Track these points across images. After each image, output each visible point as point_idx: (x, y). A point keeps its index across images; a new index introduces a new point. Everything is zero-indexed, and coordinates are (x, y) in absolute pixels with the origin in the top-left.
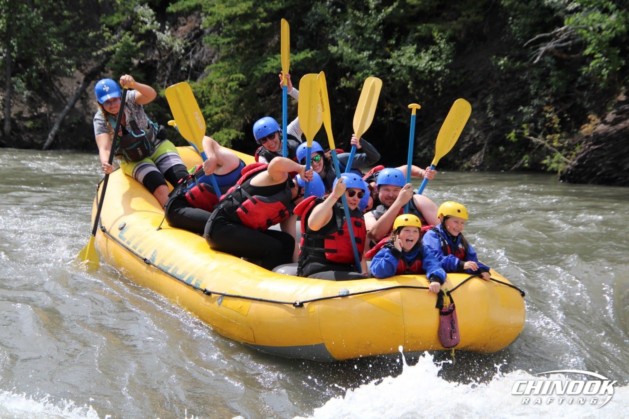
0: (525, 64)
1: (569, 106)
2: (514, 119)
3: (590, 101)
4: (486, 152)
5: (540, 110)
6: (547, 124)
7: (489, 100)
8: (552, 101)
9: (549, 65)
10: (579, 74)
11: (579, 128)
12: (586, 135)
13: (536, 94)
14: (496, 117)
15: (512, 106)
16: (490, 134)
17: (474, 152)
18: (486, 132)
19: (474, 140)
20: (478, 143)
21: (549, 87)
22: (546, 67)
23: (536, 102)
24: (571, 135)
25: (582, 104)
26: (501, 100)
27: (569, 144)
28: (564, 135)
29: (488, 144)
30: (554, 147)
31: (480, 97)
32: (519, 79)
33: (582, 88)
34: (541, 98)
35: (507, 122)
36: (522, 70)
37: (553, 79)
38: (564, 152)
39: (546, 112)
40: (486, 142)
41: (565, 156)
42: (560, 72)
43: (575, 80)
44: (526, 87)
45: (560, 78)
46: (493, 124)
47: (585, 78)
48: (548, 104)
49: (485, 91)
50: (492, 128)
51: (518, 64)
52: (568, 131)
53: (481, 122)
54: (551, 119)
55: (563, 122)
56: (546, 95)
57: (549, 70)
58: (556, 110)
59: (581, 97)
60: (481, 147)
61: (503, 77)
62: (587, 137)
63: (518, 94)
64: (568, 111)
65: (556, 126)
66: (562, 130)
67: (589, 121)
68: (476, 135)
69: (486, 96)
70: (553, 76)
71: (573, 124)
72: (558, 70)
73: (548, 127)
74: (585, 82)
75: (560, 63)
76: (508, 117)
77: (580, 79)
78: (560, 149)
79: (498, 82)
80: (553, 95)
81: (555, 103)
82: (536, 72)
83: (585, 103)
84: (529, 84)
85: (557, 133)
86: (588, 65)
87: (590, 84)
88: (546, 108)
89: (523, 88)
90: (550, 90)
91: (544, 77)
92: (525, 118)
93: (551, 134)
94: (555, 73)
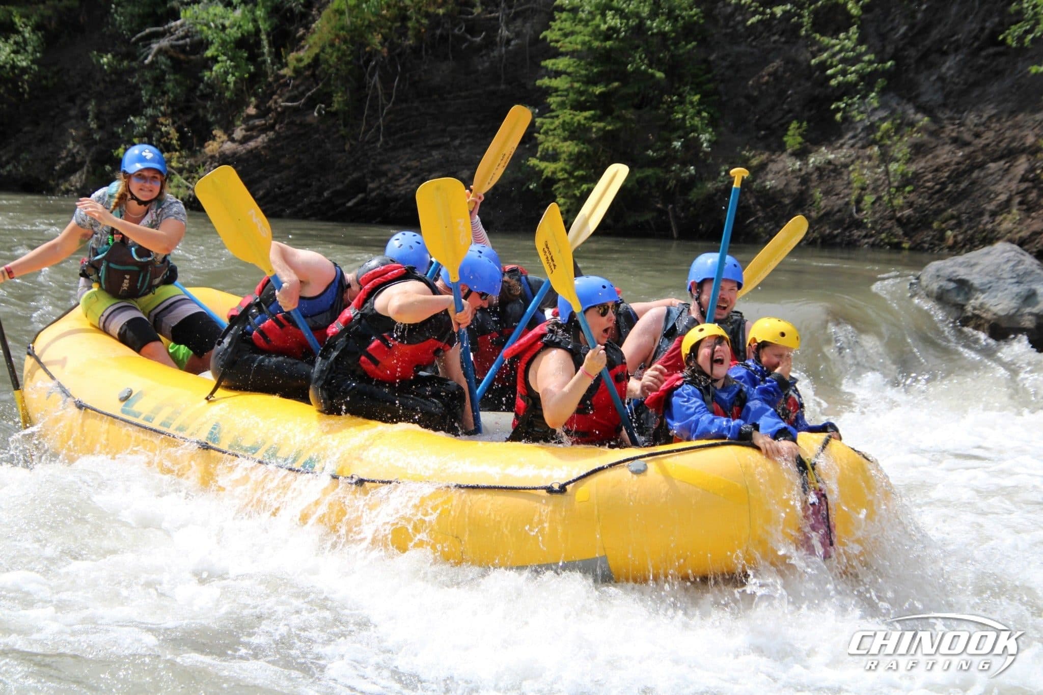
0: (134, 64)
1: (189, 118)
2: (123, 132)
3: (214, 113)
4: (88, 172)
5: (154, 120)
6: (163, 140)
7: (91, 107)
8: (169, 111)
9: (163, 67)
10: (201, 80)
11: (202, 146)
12: (210, 154)
13: (150, 102)
14: (100, 127)
15: (120, 115)
16: (94, 149)
17: (74, 172)
18: (88, 147)
19: (73, 156)
20: (78, 159)
21: (164, 93)
22: (160, 69)
23: (149, 111)
24: (193, 154)
25: (205, 116)
26: (106, 108)
27: (191, 165)
28: (184, 153)
29: (91, 162)
30: (172, 168)
31: (78, 102)
32: (127, 81)
33: (204, 97)
34: (155, 107)
35: (114, 135)
36: (131, 71)
37: (170, 85)
38: (185, 174)
39: (162, 124)
40: (88, 159)
41: (186, 179)
42: (177, 77)
43: (196, 87)
44: (137, 93)
45: (178, 83)
46: (97, 137)
47: (207, 85)
48: (164, 115)
49: (86, 96)
50: (95, 142)
51: (125, 63)
52: (190, 149)
53: (81, 133)
54: (168, 133)
55: (182, 137)
56: (162, 104)
57: (164, 73)
58: (174, 123)
59: (204, 108)
60: (81, 164)
61: (107, 79)
62: (212, 157)
63: (126, 101)
64: (189, 124)
65: (174, 142)
66: (182, 147)
67: (214, 138)
68: (75, 150)
69: (86, 101)
70: (169, 81)
71: (195, 140)
72: (175, 73)
73: (164, 143)
74: (208, 90)
75: (177, 66)
76: (115, 129)
77: (201, 86)
78: (180, 171)
79: (102, 85)
80: (169, 104)
81: (173, 114)
82: (148, 75)
83: (209, 116)
84: (141, 89)
85: (176, 151)
86: (211, 70)
87: (214, 92)
88: (161, 120)
89: (132, 93)
90: (166, 98)
91: (159, 81)
92: (135, 132)
93: (168, 151)
94: (172, 77)
